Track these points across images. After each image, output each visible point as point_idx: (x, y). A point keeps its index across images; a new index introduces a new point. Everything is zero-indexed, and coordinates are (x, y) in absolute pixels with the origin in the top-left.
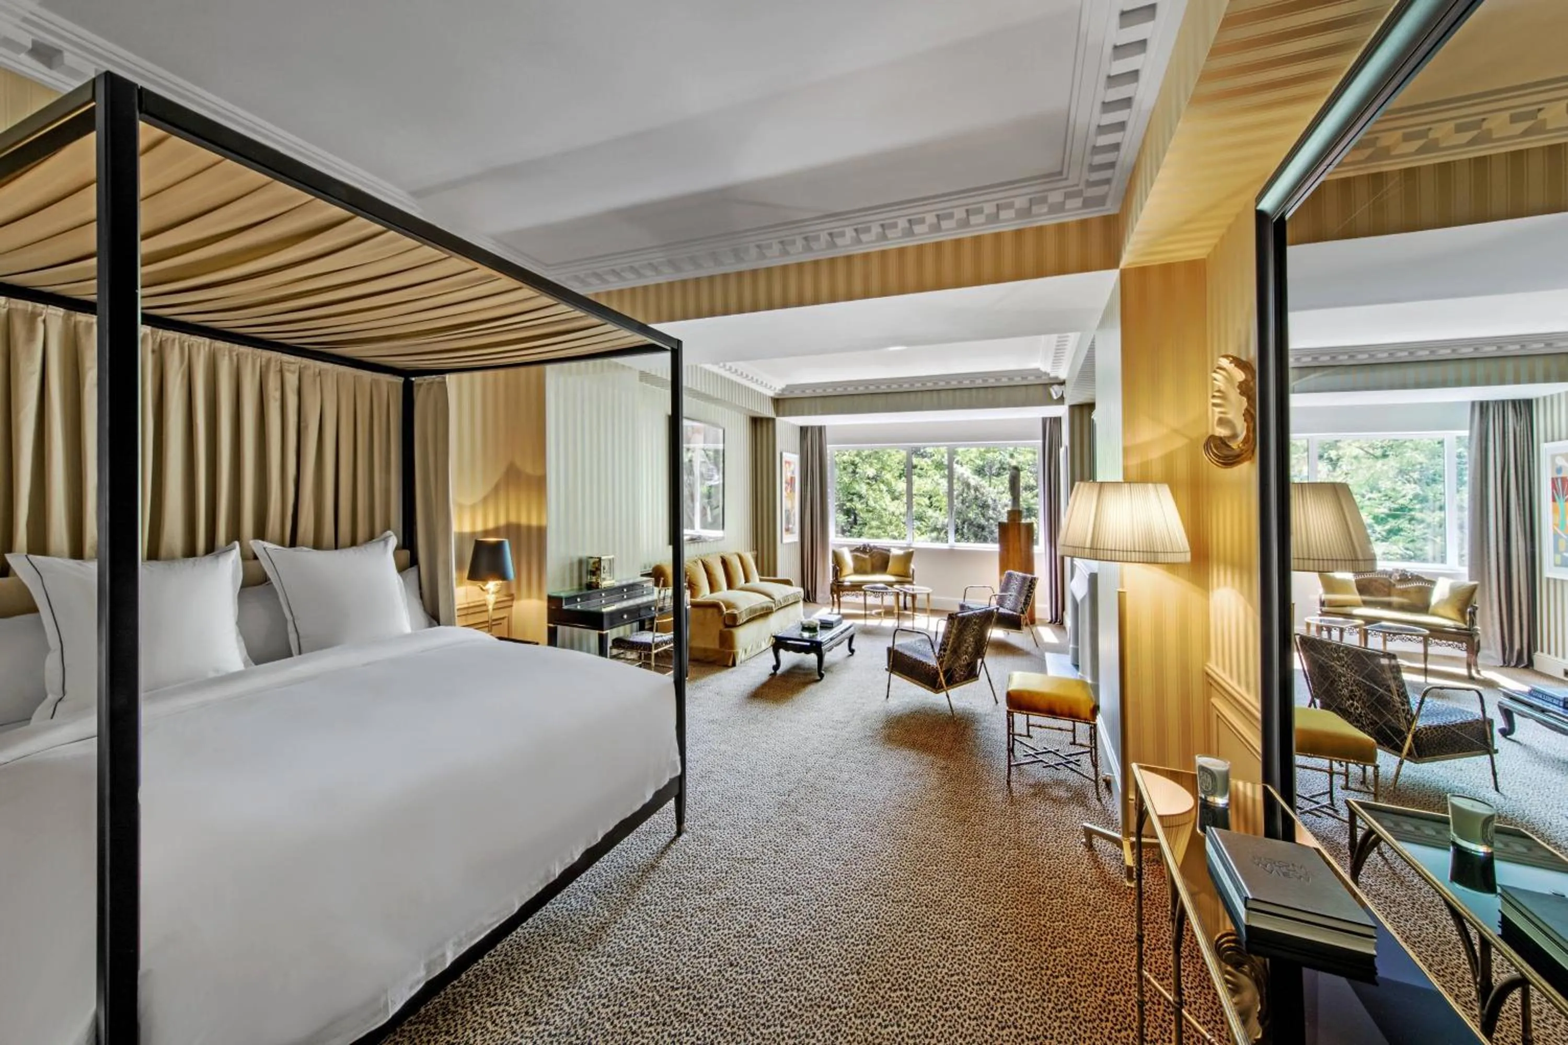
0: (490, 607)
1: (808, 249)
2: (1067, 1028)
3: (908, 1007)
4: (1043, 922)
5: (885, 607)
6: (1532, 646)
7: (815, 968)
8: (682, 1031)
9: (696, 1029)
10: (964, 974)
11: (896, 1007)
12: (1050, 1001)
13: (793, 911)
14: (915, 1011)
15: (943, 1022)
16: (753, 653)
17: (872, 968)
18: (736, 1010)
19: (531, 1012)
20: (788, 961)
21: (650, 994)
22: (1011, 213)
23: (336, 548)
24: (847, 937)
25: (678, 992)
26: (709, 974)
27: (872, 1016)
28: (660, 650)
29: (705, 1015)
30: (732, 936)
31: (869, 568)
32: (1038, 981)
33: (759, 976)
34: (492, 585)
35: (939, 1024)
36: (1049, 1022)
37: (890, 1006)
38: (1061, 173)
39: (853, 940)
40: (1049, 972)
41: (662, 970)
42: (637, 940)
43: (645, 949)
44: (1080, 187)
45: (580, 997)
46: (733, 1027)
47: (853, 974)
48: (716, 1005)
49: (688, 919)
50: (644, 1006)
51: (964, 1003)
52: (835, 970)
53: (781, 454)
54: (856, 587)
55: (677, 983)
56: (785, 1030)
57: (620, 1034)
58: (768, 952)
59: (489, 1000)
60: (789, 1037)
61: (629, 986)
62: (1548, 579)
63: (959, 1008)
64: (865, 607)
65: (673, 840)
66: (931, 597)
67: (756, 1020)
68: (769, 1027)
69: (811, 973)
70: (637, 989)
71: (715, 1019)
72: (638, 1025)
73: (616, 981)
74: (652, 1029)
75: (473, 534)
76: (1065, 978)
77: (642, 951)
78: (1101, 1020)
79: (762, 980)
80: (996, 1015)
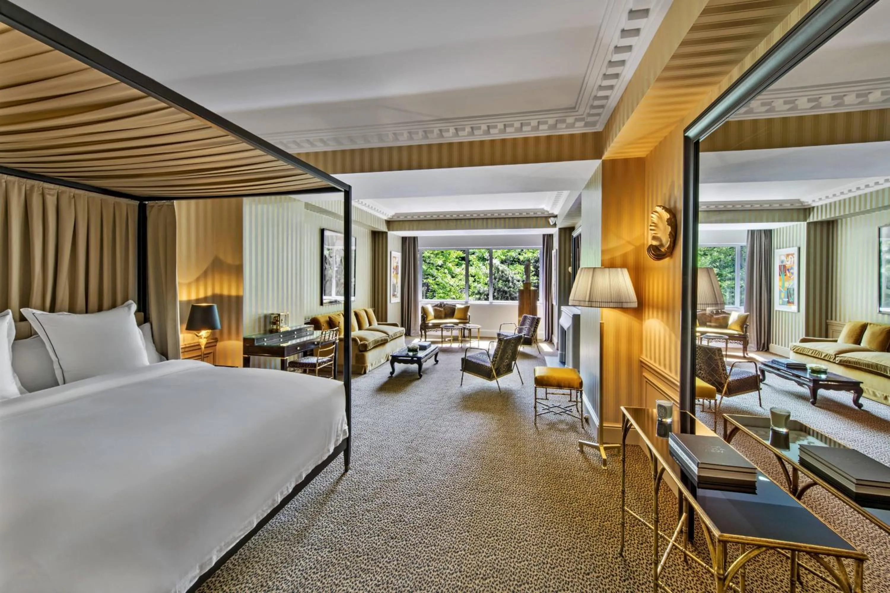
0: (203, 347)
1: (426, 137)
2: (584, 542)
3: (499, 545)
4: (564, 492)
5: (453, 337)
6: (769, 341)
7: (443, 533)
8: (368, 579)
9: (376, 576)
10: (526, 524)
11: (492, 546)
12: (573, 530)
13: (425, 504)
14: (503, 546)
15: (519, 549)
16: (377, 366)
17: (475, 528)
18: (399, 562)
19: (265, 584)
20: (426, 531)
21: (344, 562)
22: (545, 127)
23: (87, 312)
24: (459, 514)
25: (361, 558)
26: (379, 545)
27: (480, 553)
28: (321, 367)
29: (381, 568)
30: (390, 523)
31: (443, 316)
32: (565, 522)
33: (410, 542)
34: (204, 333)
35: (517, 550)
36: (574, 540)
37: (488, 546)
38: (575, 108)
39: (462, 515)
40: (571, 516)
41: (349, 548)
42: (330, 533)
43: (336, 538)
44: (584, 116)
45: (297, 571)
46: (399, 571)
47: (465, 532)
48: (386, 561)
49: (361, 517)
50: (341, 569)
51: (529, 538)
52: (454, 532)
53: (391, 252)
54: (436, 326)
55: (360, 553)
56: (430, 568)
57: (328, 587)
58: (413, 529)
59: (234, 582)
60: (434, 571)
61: (329, 559)
62: (776, 311)
63: (527, 541)
64: (442, 337)
65: (343, 475)
66: (480, 330)
67: (413, 566)
68: (421, 568)
69: (441, 535)
70: (334, 561)
71: (387, 569)
72: (339, 580)
73: (320, 558)
74: (348, 581)
75: (189, 302)
76: (579, 517)
77: (334, 539)
78: (600, 535)
79: (412, 544)
80: (547, 541)
